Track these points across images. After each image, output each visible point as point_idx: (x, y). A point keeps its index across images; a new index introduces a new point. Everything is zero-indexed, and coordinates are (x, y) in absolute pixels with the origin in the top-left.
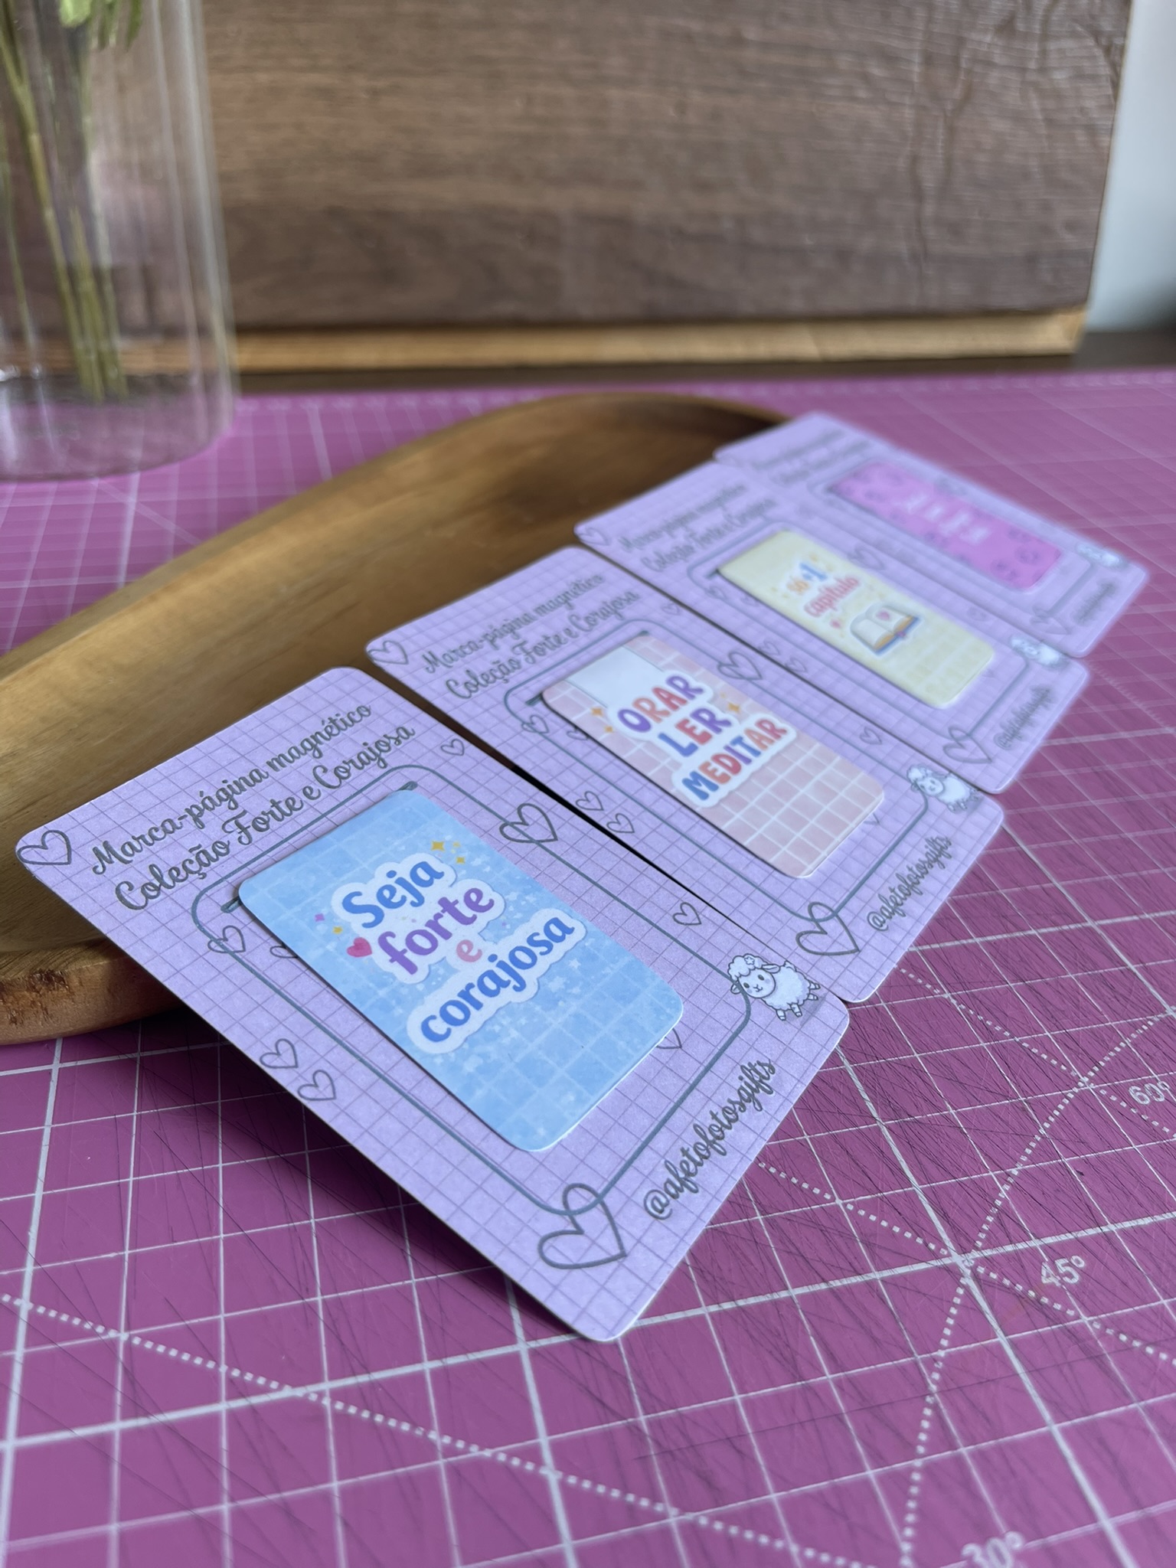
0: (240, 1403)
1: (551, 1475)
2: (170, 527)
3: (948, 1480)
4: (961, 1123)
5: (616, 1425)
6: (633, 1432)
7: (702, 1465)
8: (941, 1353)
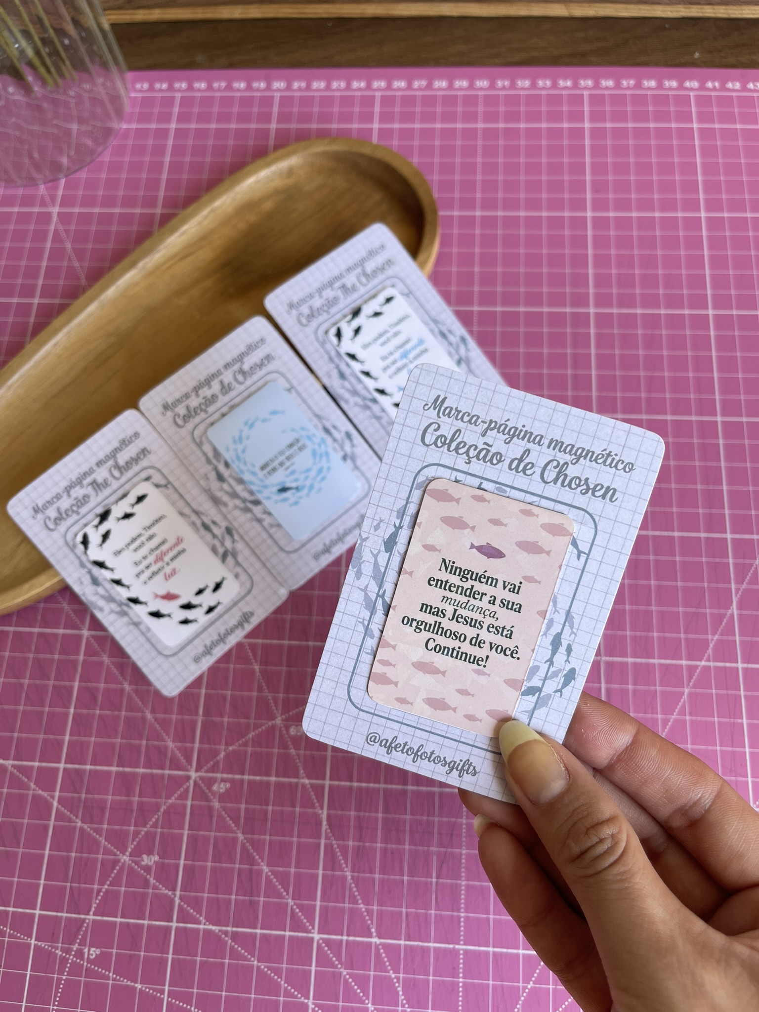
1: (55, 804)
2: (69, 245)
3: (150, 836)
4: (226, 725)
5: (76, 795)
6: (80, 798)
7: (92, 813)
8: (170, 801)
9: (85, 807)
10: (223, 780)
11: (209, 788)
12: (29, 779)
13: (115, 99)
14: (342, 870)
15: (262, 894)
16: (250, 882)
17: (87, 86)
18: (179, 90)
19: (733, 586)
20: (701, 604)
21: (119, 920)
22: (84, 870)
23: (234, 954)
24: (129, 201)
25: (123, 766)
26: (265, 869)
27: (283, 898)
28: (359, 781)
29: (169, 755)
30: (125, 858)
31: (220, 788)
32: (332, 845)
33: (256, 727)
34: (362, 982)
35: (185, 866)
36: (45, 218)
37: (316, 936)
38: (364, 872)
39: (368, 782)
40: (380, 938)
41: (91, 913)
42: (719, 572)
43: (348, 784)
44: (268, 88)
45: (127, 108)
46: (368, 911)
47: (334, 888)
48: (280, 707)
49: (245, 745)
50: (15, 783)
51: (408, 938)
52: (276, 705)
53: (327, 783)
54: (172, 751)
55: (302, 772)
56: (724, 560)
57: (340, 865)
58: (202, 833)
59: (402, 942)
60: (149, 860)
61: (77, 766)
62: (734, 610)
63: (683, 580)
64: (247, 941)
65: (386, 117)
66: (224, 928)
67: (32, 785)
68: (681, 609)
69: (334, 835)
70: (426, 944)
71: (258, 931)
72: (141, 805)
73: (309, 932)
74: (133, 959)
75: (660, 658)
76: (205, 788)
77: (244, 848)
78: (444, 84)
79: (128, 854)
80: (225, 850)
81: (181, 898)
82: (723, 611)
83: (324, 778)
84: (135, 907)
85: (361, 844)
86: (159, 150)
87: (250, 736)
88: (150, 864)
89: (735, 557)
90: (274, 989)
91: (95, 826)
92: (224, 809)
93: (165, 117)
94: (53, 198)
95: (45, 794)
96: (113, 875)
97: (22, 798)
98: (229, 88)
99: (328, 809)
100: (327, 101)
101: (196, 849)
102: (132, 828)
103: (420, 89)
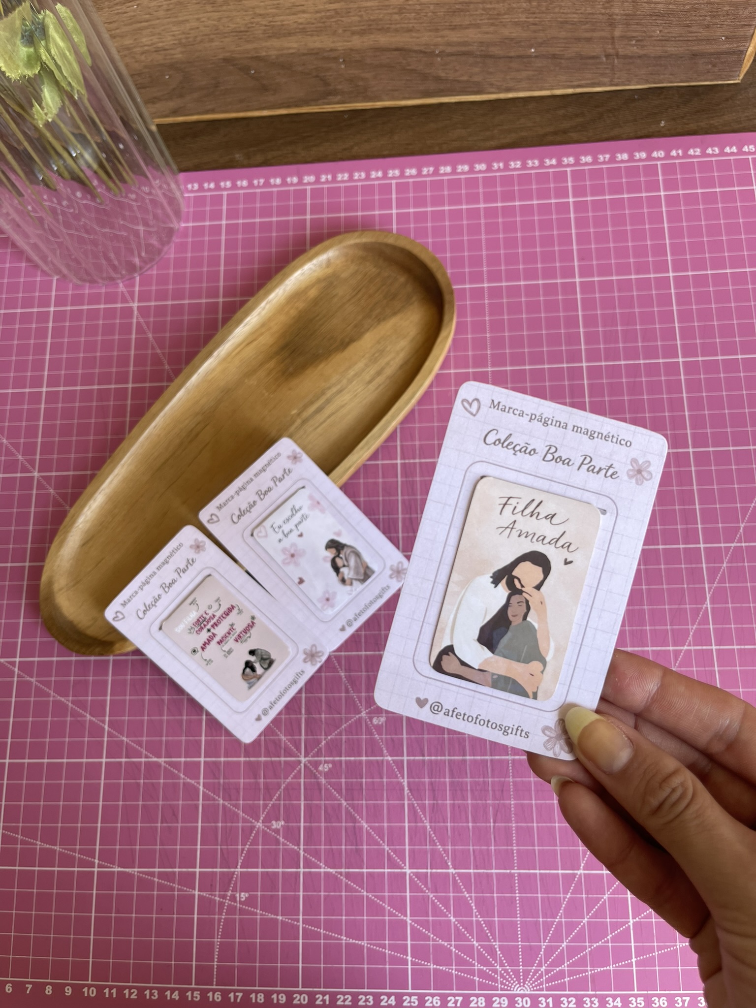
0: (147, 760)
1: (201, 788)
2: (150, 335)
3: (276, 807)
4: (323, 720)
5: (216, 781)
6: (219, 783)
7: (230, 793)
8: (288, 780)
9: (224, 789)
10: (326, 762)
11: (316, 768)
12: (179, 771)
13: (172, 201)
14: (423, 822)
15: (365, 843)
16: (355, 835)
17: (146, 189)
18: (225, 189)
19: (707, 586)
20: (682, 601)
21: (260, 870)
22: (230, 836)
23: (348, 889)
24: (195, 293)
25: (249, 757)
26: (365, 825)
27: (381, 845)
28: (430, 755)
29: (283, 746)
30: (259, 825)
31: (324, 768)
32: (413, 805)
33: (347, 720)
34: (445, 901)
35: (304, 827)
36: (127, 313)
37: (408, 871)
38: (439, 822)
39: (436, 756)
40: (455, 869)
41: (239, 867)
42: (695, 575)
43: (421, 758)
44: (300, 182)
45: (184, 208)
46: (444, 850)
47: (417, 835)
48: (364, 703)
49: (340, 734)
50: (169, 775)
51: (476, 868)
52: (361, 702)
53: (405, 758)
54: (285, 744)
55: (385, 751)
56: (699, 566)
57: (421, 819)
58: (314, 802)
59: (472, 871)
60: (277, 825)
61: (214, 759)
62: (708, 604)
63: (667, 584)
64: (357, 878)
65: (402, 203)
66: (339, 870)
67: (182, 775)
68: (667, 607)
69: (414, 797)
70: (489, 871)
71: (365, 870)
72: (266, 784)
73: (402, 868)
74: (274, 898)
75: (652, 646)
76: (313, 769)
77: (348, 812)
78: (448, 169)
79: (261, 821)
80: (333, 814)
81: (305, 850)
82: (699, 606)
83: (403, 756)
84: (271, 859)
85: (435, 802)
86: (215, 245)
87: (343, 727)
88: (278, 827)
89: (707, 563)
90: (380, 911)
91: (234, 802)
92: (330, 783)
93: (216, 215)
94: (132, 294)
95: (193, 782)
96: (252, 838)
97: (175, 786)
98: (267, 184)
99: (408, 778)
100: (351, 191)
101: (311, 814)
102: (261, 802)
103: (428, 175)
